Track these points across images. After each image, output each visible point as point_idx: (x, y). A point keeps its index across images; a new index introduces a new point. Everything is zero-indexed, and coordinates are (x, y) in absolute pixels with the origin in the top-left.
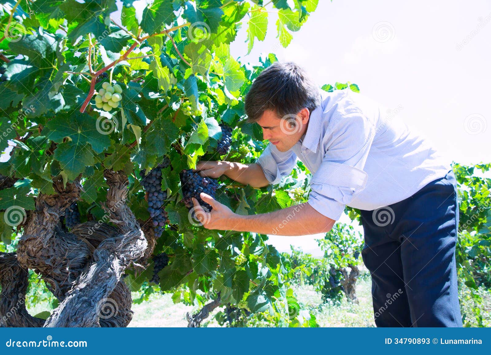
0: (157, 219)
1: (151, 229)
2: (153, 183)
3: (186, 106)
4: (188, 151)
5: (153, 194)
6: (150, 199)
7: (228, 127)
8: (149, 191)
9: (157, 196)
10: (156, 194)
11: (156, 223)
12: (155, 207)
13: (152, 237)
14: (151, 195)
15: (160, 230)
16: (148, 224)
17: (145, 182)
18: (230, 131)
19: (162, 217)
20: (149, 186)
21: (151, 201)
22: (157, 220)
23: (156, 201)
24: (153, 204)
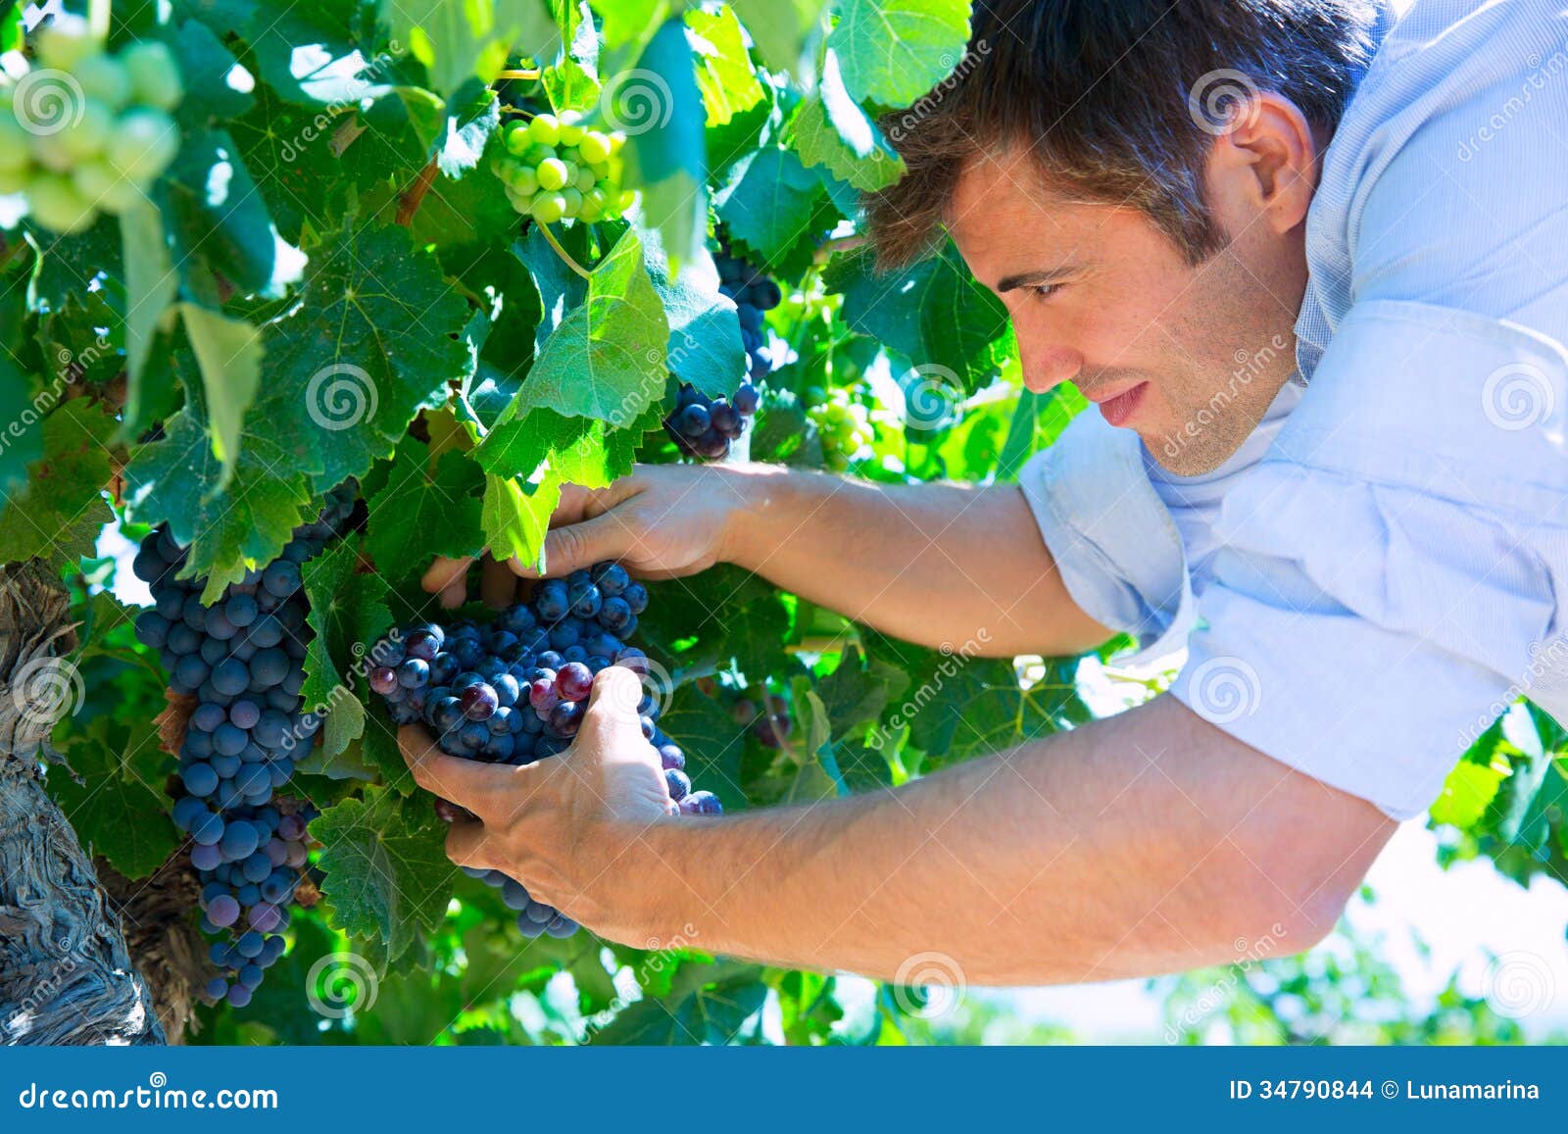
0: (238, 882)
1: (173, 935)
2: (228, 642)
3: (528, 152)
4: (504, 452)
5: (227, 709)
6: (204, 748)
7: (755, 277)
8: (194, 693)
9: (249, 731)
10: (246, 717)
11: (224, 914)
12: (231, 799)
13: (171, 987)
14: (207, 720)
15: (253, 961)
16: (153, 899)
17: (174, 623)
18: (766, 299)
19: (275, 870)
20: (197, 652)
21: (207, 761)
22: (232, 889)
23: (244, 763)
24: (221, 780)
